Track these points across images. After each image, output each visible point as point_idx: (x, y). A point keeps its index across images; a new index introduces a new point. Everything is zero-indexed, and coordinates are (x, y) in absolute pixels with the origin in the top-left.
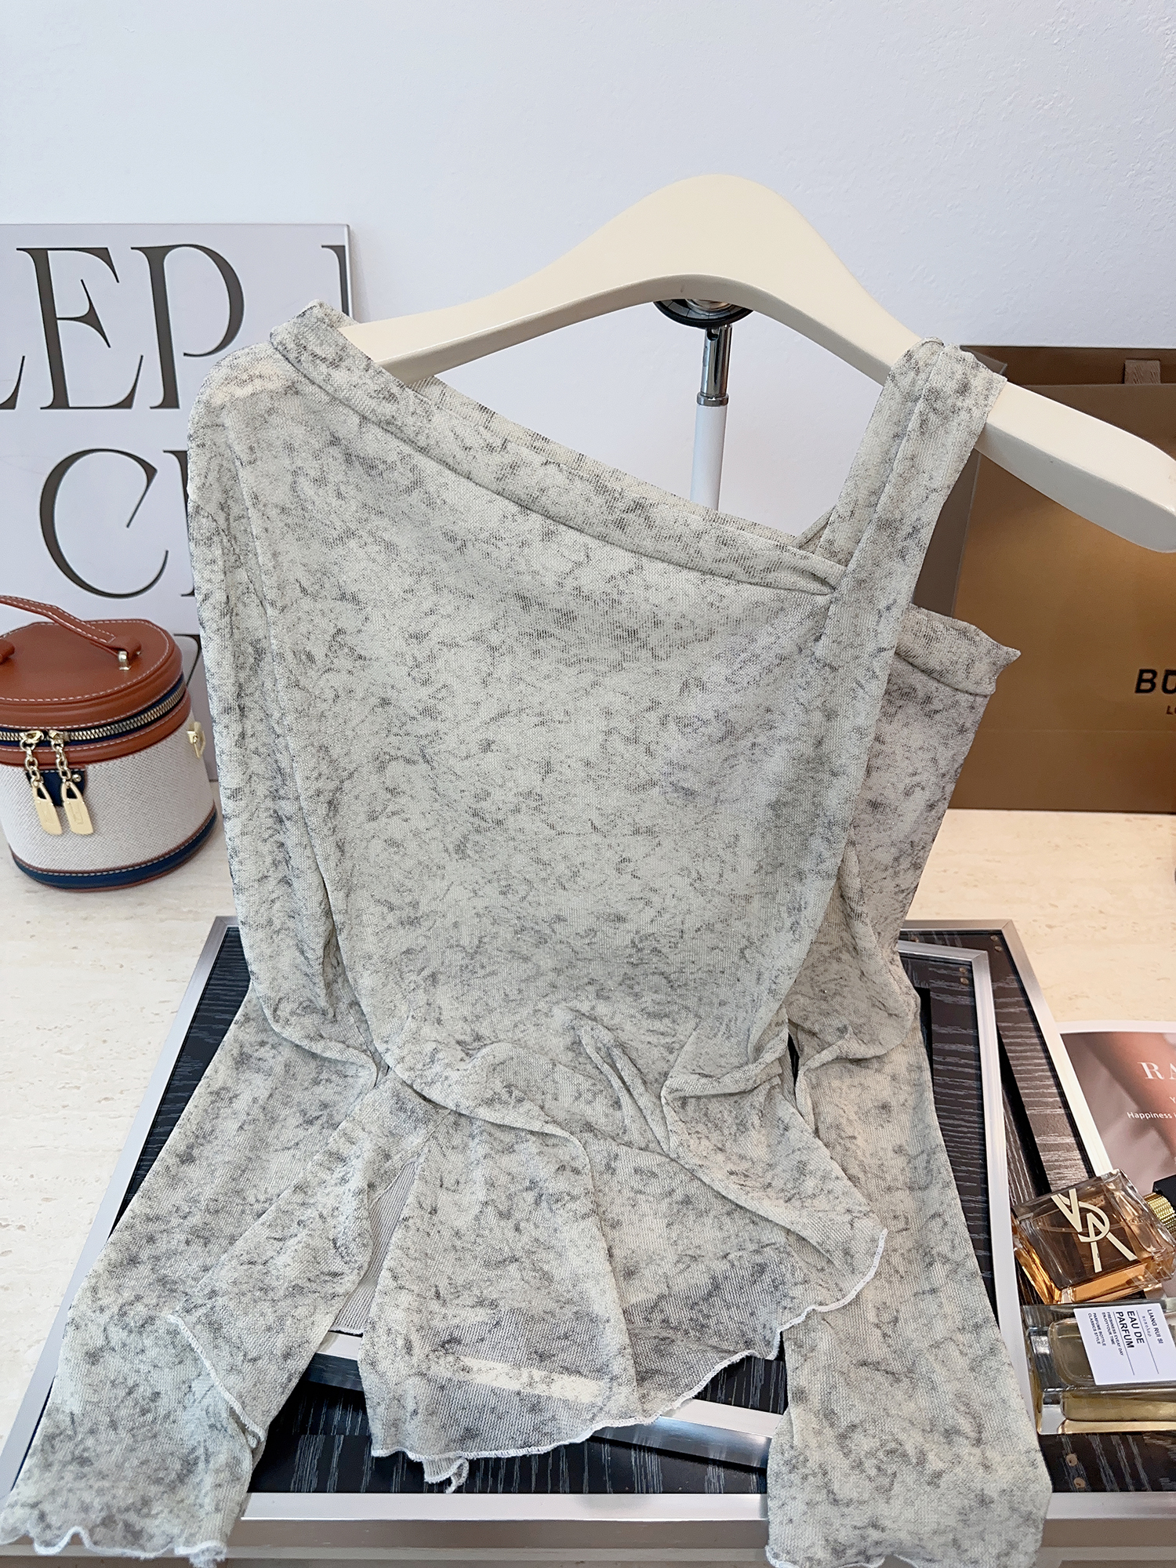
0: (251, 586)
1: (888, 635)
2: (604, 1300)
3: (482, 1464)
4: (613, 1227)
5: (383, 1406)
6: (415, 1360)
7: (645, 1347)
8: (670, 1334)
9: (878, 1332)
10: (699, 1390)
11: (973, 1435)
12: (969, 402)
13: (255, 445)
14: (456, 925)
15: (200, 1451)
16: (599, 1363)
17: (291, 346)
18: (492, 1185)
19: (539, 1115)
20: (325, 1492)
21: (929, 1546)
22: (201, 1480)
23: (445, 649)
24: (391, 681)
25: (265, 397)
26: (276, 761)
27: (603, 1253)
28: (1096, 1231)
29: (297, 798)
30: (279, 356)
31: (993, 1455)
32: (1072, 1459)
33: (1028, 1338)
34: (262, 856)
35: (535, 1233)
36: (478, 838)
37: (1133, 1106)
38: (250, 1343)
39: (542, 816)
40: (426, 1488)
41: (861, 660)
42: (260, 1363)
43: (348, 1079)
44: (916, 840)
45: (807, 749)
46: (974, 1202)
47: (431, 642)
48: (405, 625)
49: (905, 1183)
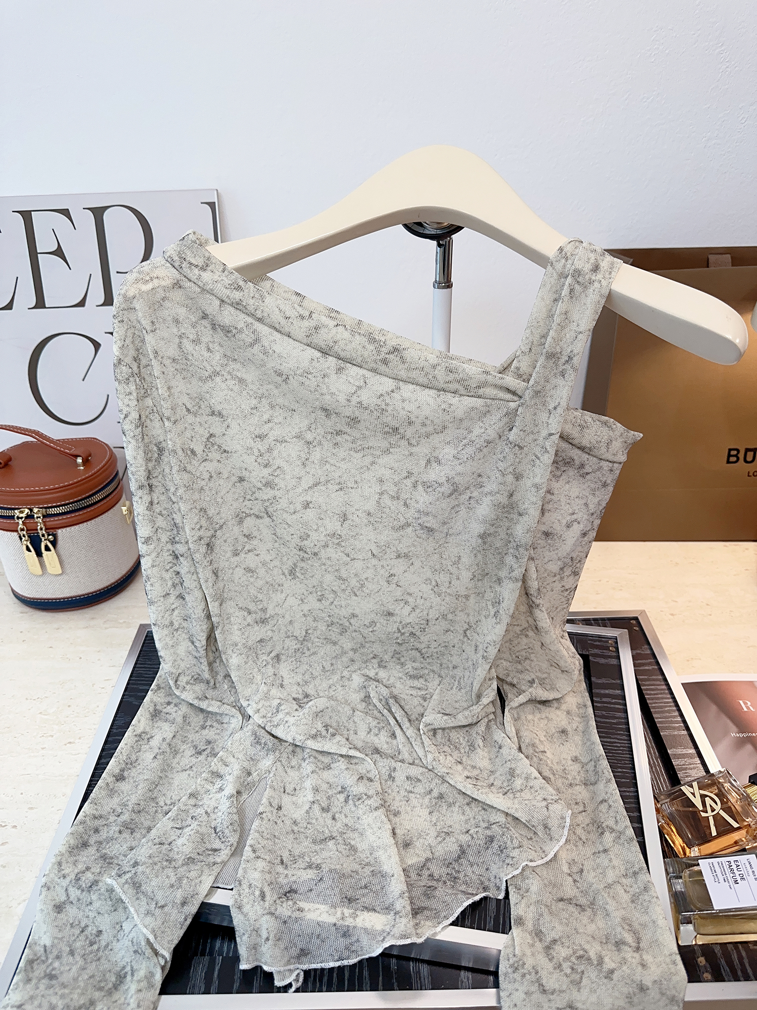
0: (155, 408)
1: (555, 425)
2: (390, 862)
3: (313, 973)
4: (395, 815)
5: (247, 936)
7: (418, 892)
8: (434, 883)
9: (570, 879)
10: (453, 920)
11: (634, 944)
12: (599, 276)
13: (155, 320)
14: (291, 622)
15: (128, 969)
16: (387, 904)
17: (176, 258)
18: (317, 790)
19: (346, 744)
20: (210, 994)
22: (129, 988)
23: (278, 444)
24: (245, 466)
25: (160, 291)
26: (173, 519)
27: (389, 833)
28: (710, 810)
29: (187, 542)
30: (168, 265)
31: (648, 958)
32: (702, 961)
33: (669, 881)
34: (165, 580)
35: (345, 821)
36: (303, 564)
37: (734, 728)
38: (160, 897)
39: (342, 549)
40: (275, 990)
41: (538, 442)
42: (166, 909)
43: (224, 725)
44: (574, 556)
45: (503, 499)
46: (628, 792)
47: (270, 440)
48: (253, 429)
49: (581, 781)
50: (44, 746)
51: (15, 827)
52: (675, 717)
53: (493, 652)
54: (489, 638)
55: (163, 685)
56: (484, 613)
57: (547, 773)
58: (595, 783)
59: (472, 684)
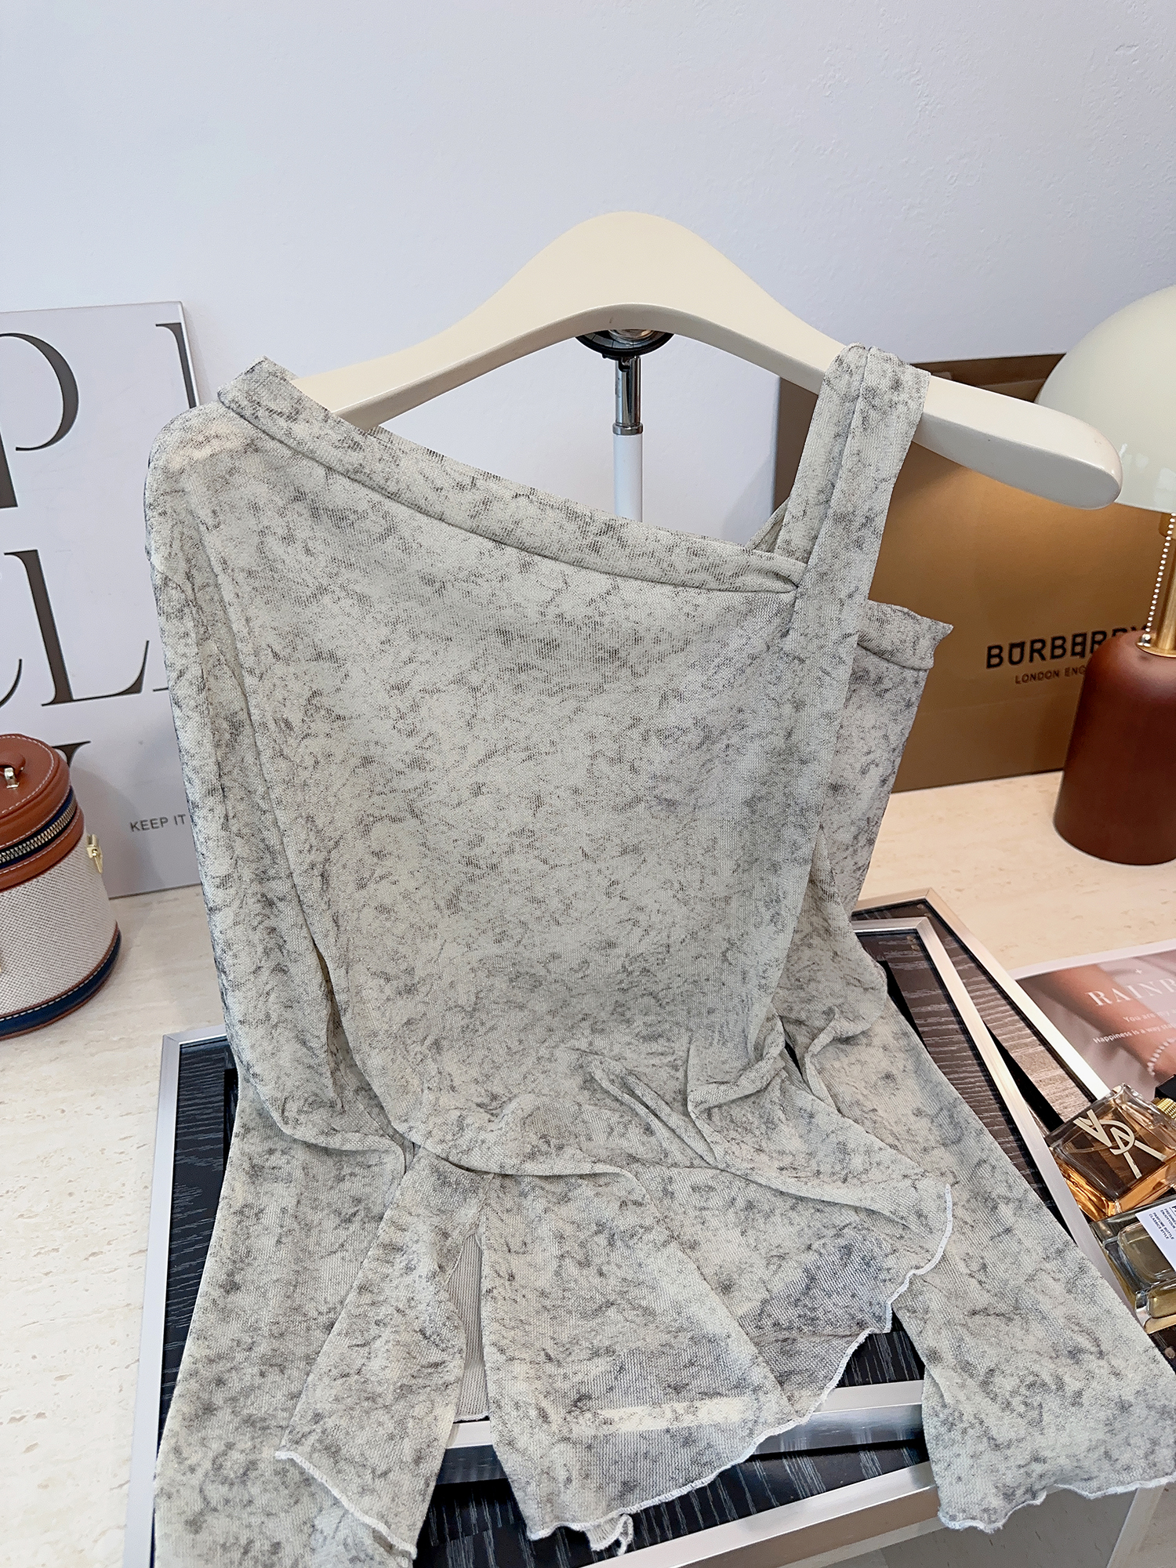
0: (222, 657)
1: (850, 622)
2: (717, 1317)
3: (643, 1516)
4: (692, 1248)
5: (532, 1484)
6: (554, 1427)
7: (772, 1351)
8: (785, 1334)
9: (974, 1282)
10: (839, 1379)
11: (1094, 1349)
12: (904, 396)
13: (218, 508)
14: (452, 985)
16: (734, 1380)
18: (562, 1237)
21: (1086, 1464)
23: (427, 696)
24: (375, 738)
25: (225, 457)
26: (263, 840)
28: (1124, 1144)
29: (290, 875)
30: (232, 414)
31: (1118, 1363)
32: (1169, 1352)
34: (254, 946)
35: (620, 1273)
36: (471, 887)
37: (1096, 1032)
38: (374, 1457)
39: (536, 852)
40: (595, 1557)
41: (826, 649)
42: (391, 1475)
43: (373, 1168)
44: (870, 815)
45: (778, 742)
46: (1009, 1143)
47: (413, 691)
48: (385, 677)
49: (938, 1141)
50: (47, 1270)
51: (40, 1415)
52: (1021, 1029)
53: (775, 975)
54: (766, 957)
55: (252, 1125)
56: (752, 921)
57: (891, 1140)
58: (959, 1140)
59: (743, 1032)
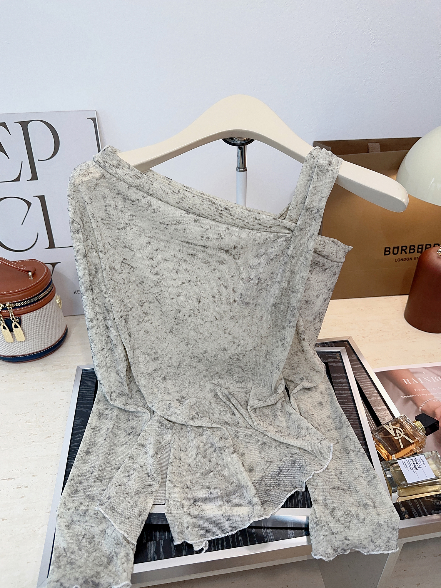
0: (93, 246)
1: (311, 245)
2: (245, 480)
3: (212, 541)
4: (242, 455)
5: (176, 527)
7: (262, 493)
8: (268, 488)
9: (336, 477)
10: (283, 505)
11: (372, 505)
12: (332, 168)
13: (91, 197)
14: (171, 358)
15: (113, 553)
16: (247, 501)
17: (101, 161)
18: (198, 447)
19: (209, 421)
20: (160, 560)
21: (364, 543)
22: (116, 563)
23: (162, 262)
24: (144, 275)
25: (94, 180)
26: (105, 307)
27: (241, 464)
28: (399, 436)
29: (114, 319)
30: (97, 165)
31: (380, 510)
32: (403, 509)
33: (384, 473)
34: (102, 341)
35: (216, 462)
36: (177, 326)
37: (403, 394)
38: (126, 512)
39: (199, 317)
40: (195, 553)
41: (303, 254)
42: (131, 519)
43: (140, 418)
44: (321, 312)
45: (285, 285)
46: (358, 431)
47: (157, 260)
48: (148, 255)
49: (334, 428)
50: (33, 441)
51: (26, 487)
52: (374, 390)
53: (282, 365)
54: (279, 358)
55: (101, 400)
56: (276, 345)
57: (316, 426)
58: (341, 428)
59: (271, 383)
